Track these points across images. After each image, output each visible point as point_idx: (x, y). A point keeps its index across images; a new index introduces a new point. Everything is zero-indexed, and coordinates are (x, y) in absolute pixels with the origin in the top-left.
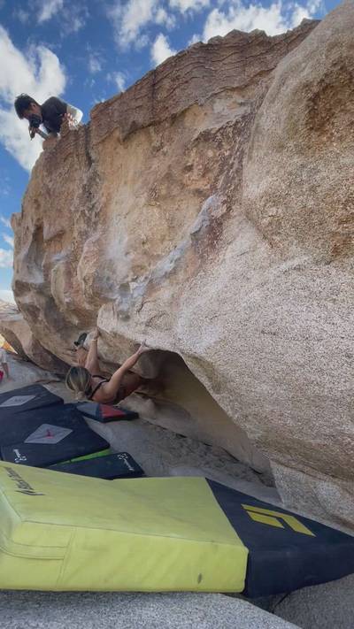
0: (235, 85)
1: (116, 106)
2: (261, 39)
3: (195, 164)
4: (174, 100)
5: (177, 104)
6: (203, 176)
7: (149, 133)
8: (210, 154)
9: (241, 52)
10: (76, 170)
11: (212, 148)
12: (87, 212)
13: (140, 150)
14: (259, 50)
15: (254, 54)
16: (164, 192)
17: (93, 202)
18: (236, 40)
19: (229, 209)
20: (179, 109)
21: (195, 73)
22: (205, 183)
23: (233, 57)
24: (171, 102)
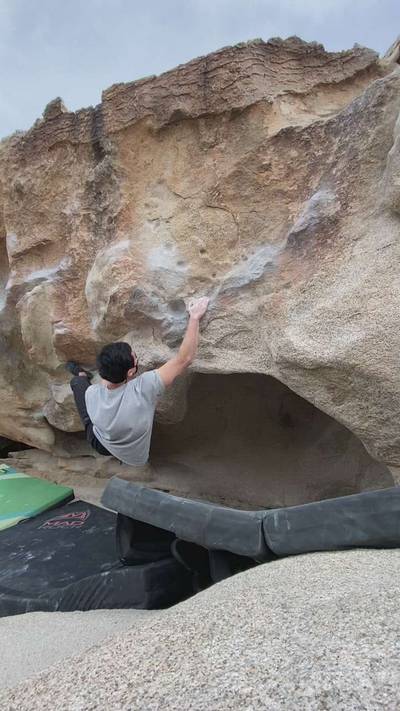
0: (299, 91)
1: (146, 89)
2: (319, 52)
3: (274, 163)
4: (234, 93)
5: (239, 98)
6: (287, 176)
7: (198, 126)
8: (294, 153)
9: (299, 60)
10: (71, 163)
11: (296, 148)
12: (93, 216)
13: (181, 145)
14: (317, 62)
15: (312, 65)
16: (231, 192)
17: (103, 205)
18: (296, 47)
19: (345, 206)
20: (243, 104)
21: (256, 69)
22: (291, 182)
23: (291, 63)
24: (231, 94)
